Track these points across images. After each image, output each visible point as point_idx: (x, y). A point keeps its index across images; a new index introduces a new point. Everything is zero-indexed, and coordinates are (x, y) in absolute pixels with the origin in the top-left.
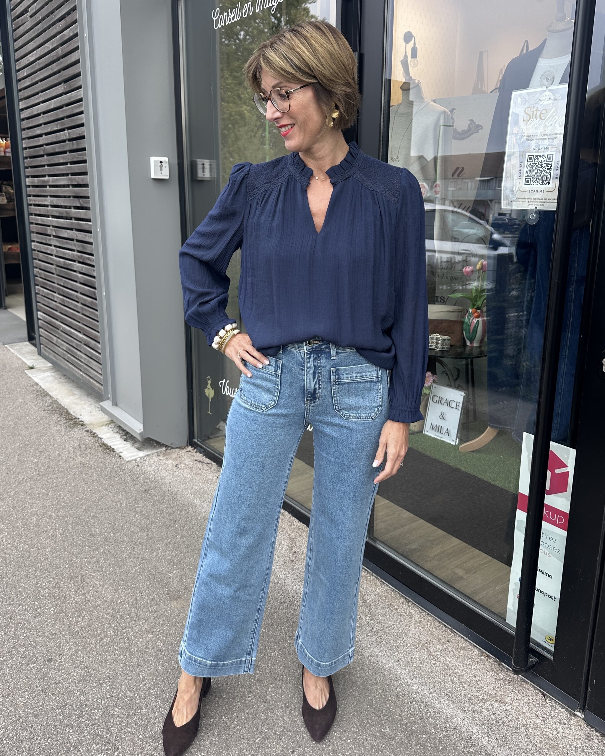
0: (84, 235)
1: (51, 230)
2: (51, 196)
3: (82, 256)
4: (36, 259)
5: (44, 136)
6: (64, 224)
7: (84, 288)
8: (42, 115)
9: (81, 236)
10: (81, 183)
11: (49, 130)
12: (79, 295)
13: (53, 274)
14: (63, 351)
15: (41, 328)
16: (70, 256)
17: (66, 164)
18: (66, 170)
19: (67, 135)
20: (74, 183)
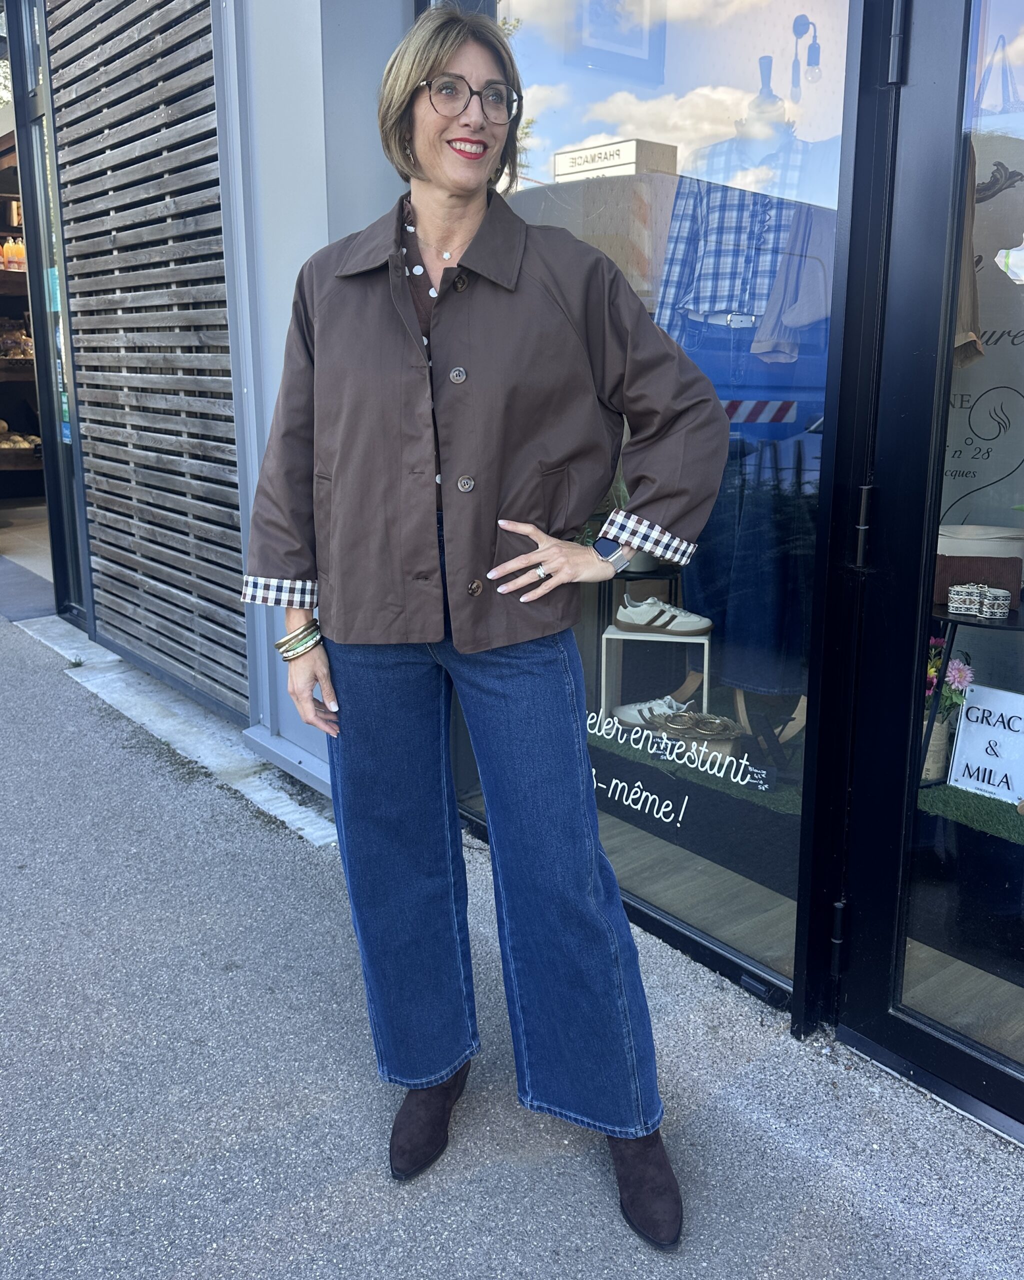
0: (208, 402)
1: (127, 396)
2: (127, 330)
3: (201, 445)
4: (87, 454)
5: (112, 213)
6: (159, 383)
7: (203, 506)
8: (109, 173)
9: (199, 405)
10: (205, 300)
11: (128, 201)
12: (190, 520)
13: (129, 481)
14: (148, 631)
15: (98, 587)
16: (171, 445)
17: (166, 264)
18: (167, 276)
19: (173, 206)
20: (185, 301)
